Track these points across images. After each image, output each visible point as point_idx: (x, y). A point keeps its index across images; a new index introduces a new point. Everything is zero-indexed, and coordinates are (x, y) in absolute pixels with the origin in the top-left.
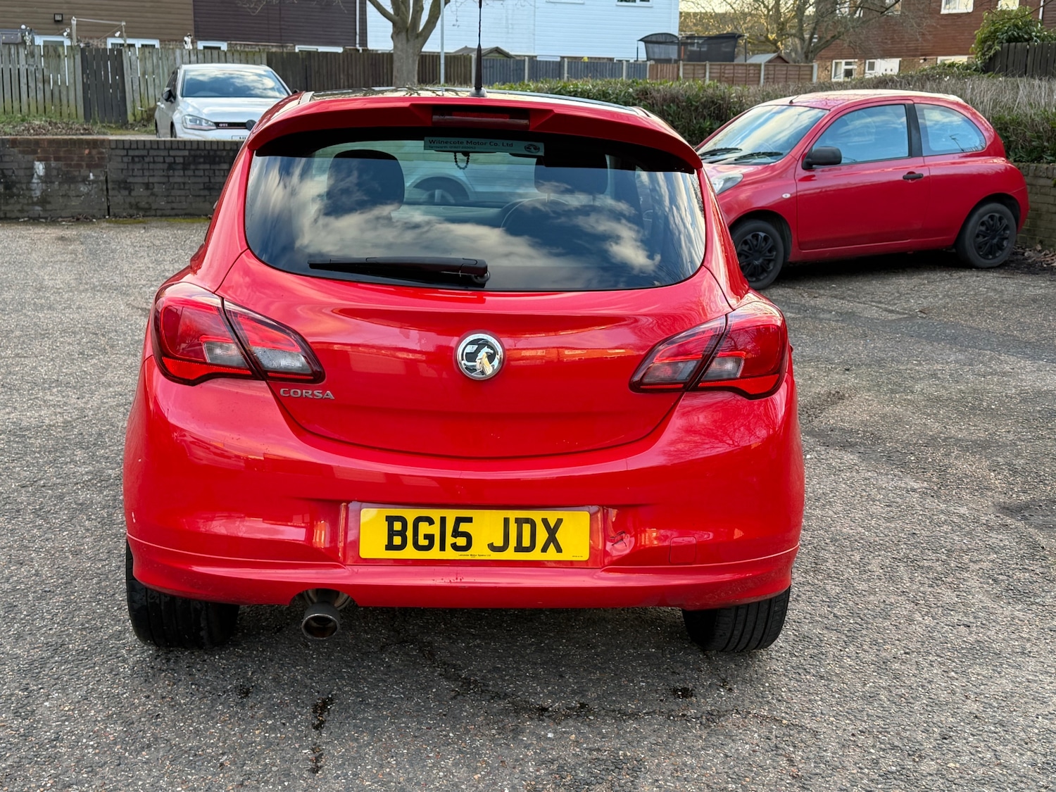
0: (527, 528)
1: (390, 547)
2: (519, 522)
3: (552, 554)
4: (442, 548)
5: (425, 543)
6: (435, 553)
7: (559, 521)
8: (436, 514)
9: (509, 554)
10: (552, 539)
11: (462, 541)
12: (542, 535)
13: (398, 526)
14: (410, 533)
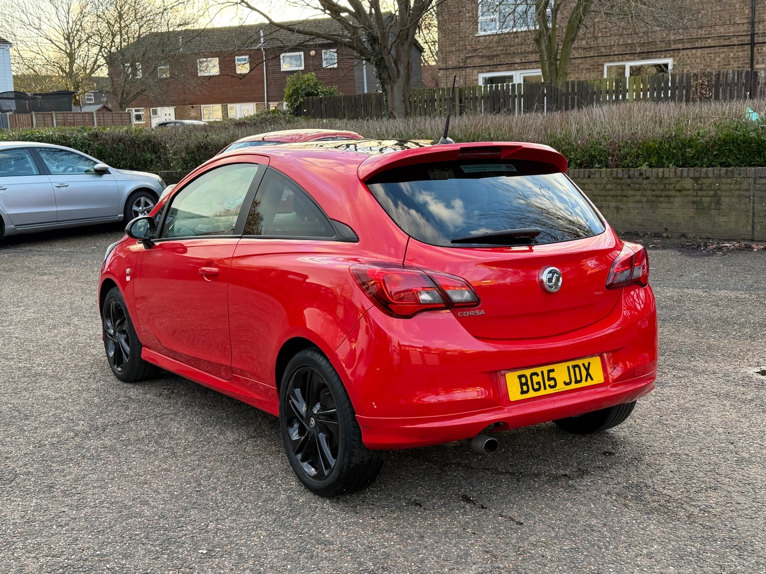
0: (577, 369)
1: (523, 392)
2: (574, 367)
3: (590, 383)
4: (545, 388)
5: (536, 387)
6: (542, 392)
7: (589, 364)
8: (538, 370)
9: (573, 386)
10: (588, 374)
11: (552, 383)
12: (584, 373)
13: (523, 380)
14: (529, 383)
